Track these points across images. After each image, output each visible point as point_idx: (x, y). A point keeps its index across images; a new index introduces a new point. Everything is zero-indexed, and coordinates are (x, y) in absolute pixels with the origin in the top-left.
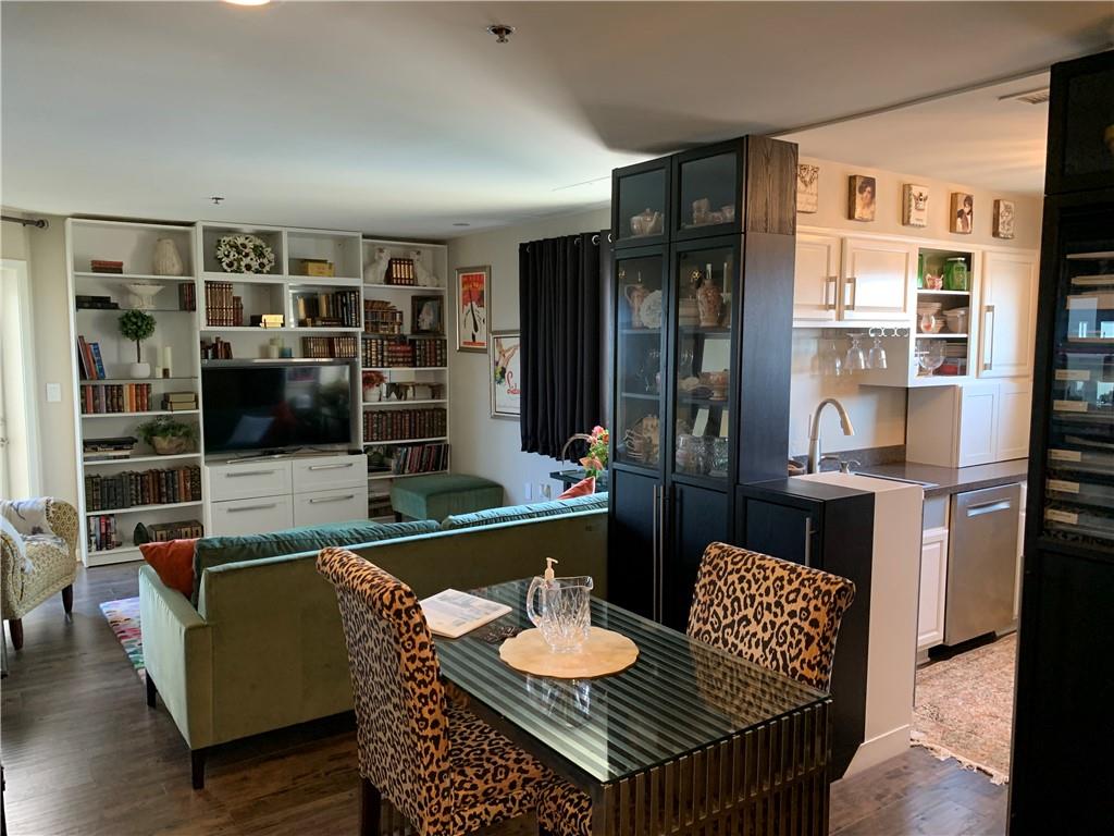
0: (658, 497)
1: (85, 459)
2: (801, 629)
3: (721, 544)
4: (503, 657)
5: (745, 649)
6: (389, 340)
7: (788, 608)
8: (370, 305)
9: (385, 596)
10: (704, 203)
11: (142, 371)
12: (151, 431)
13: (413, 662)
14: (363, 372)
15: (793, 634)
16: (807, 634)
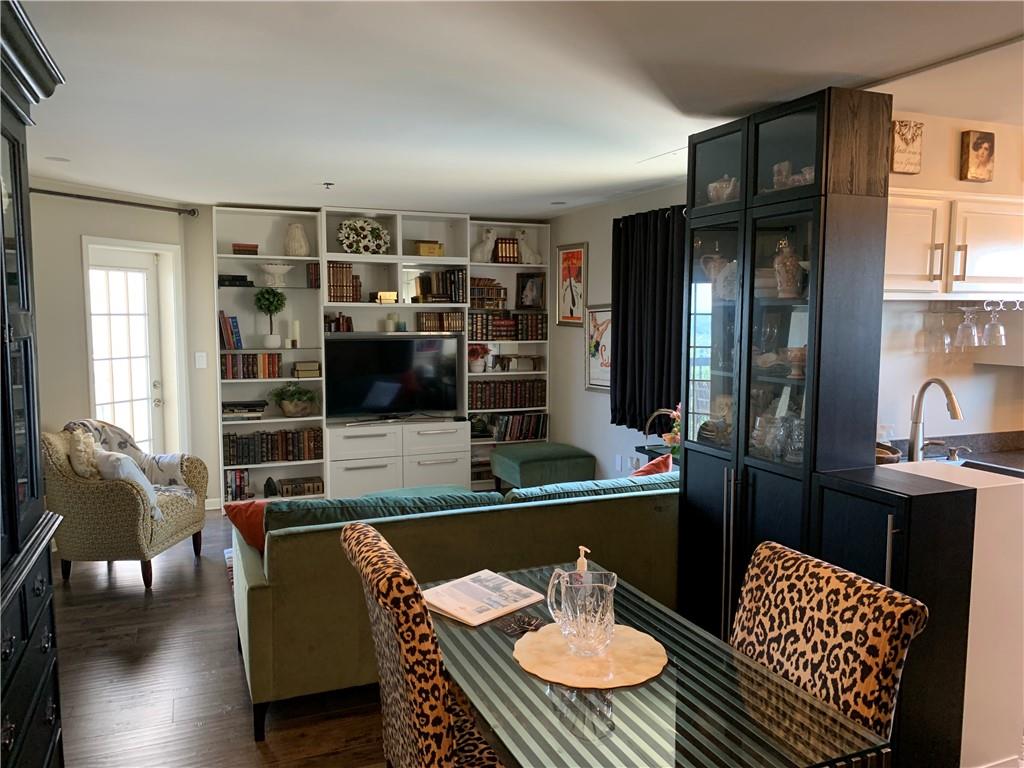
0: (729, 481)
1: (224, 419)
2: (857, 656)
3: (774, 544)
4: (516, 655)
5: (792, 670)
6: (493, 315)
7: (842, 628)
8: (477, 282)
9: (381, 583)
10: (785, 166)
11: (274, 342)
12: (281, 395)
13: (413, 654)
14: (469, 345)
15: (846, 661)
16: (863, 663)
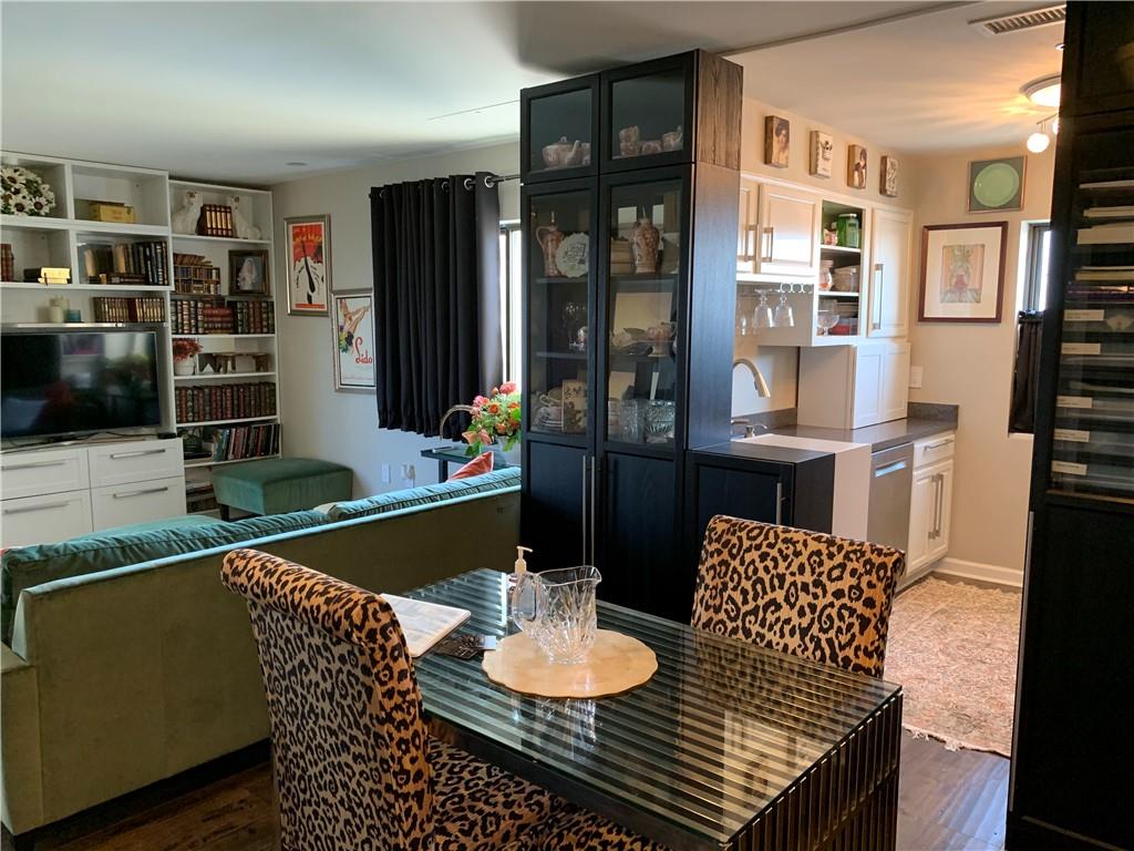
0: (589, 470)
2: (852, 612)
3: (725, 517)
4: (495, 676)
6: (204, 302)
7: (831, 587)
8: (179, 260)
10: (634, 131)
13: (391, 698)
14: (174, 340)
15: (841, 618)
16: (861, 617)
